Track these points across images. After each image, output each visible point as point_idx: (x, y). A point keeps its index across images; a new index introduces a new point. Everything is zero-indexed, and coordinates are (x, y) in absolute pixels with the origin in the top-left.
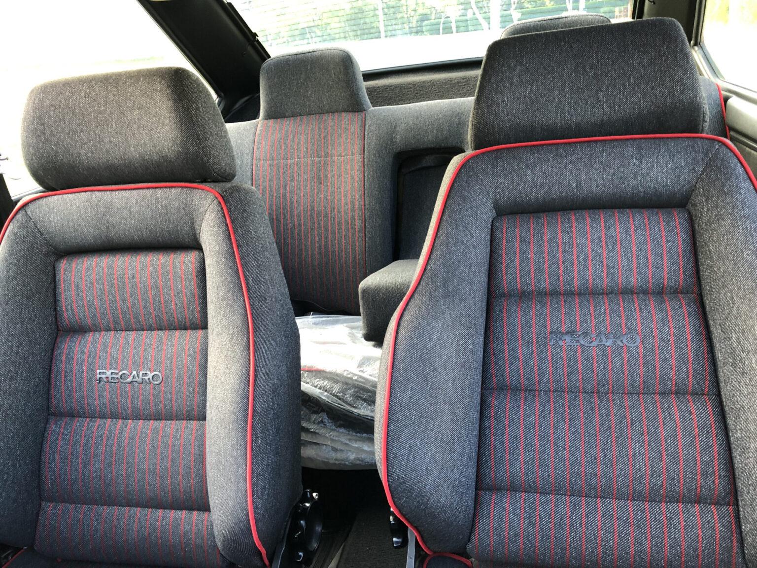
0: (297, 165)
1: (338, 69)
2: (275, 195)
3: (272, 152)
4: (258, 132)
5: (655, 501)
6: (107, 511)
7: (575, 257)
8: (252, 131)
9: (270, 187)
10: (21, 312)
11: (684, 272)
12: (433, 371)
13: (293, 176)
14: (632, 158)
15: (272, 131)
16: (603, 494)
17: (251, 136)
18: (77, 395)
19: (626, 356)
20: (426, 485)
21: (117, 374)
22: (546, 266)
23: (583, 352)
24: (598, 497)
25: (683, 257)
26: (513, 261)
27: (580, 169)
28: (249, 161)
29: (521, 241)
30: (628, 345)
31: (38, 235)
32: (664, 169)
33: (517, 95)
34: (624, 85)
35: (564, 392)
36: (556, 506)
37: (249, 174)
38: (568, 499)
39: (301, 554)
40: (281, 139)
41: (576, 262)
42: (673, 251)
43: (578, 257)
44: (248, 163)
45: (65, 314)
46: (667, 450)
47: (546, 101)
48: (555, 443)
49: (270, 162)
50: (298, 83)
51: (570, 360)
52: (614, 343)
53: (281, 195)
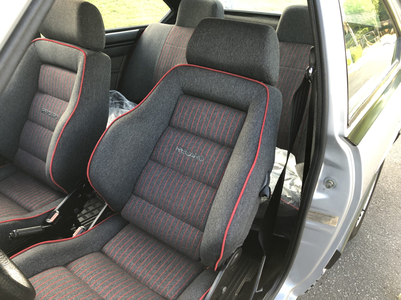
0: (181, 50)
1: (209, 10)
2: (168, 61)
3: (173, 41)
4: (172, 31)
5: (182, 220)
6: (33, 157)
7: (199, 119)
8: (169, 30)
9: (167, 57)
10: (24, 80)
11: (233, 139)
12: (117, 143)
13: (178, 55)
14: (232, 85)
15: (177, 32)
16: (168, 211)
17: (169, 32)
18: (35, 115)
19: (197, 164)
20: (100, 181)
21: (47, 111)
22: (189, 120)
23: (184, 157)
24: (166, 212)
25: (235, 133)
26: (179, 114)
27: (213, 84)
28: (163, 43)
29: (185, 107)
30: (200, 160)
31: (36, 54)
32: (241, 93)
33: (202, 44)
34: (241, 52)
35: (174, 170)
36: (152, 209)
37: (161, 49)
38: (157, 208)
39: (80, 195)
40: (179, 36)
41: (199, 122)
42: (233, 129)
43: (200, 120)
44: (162, 44)
45: (40, 85)
46: (192, 204)
47: (212, 50)
48: (160, 187)
49: (171, 46)
50: (193, 12)
51: (179, 158)
52: (196, 157)
53: (170, 62)
